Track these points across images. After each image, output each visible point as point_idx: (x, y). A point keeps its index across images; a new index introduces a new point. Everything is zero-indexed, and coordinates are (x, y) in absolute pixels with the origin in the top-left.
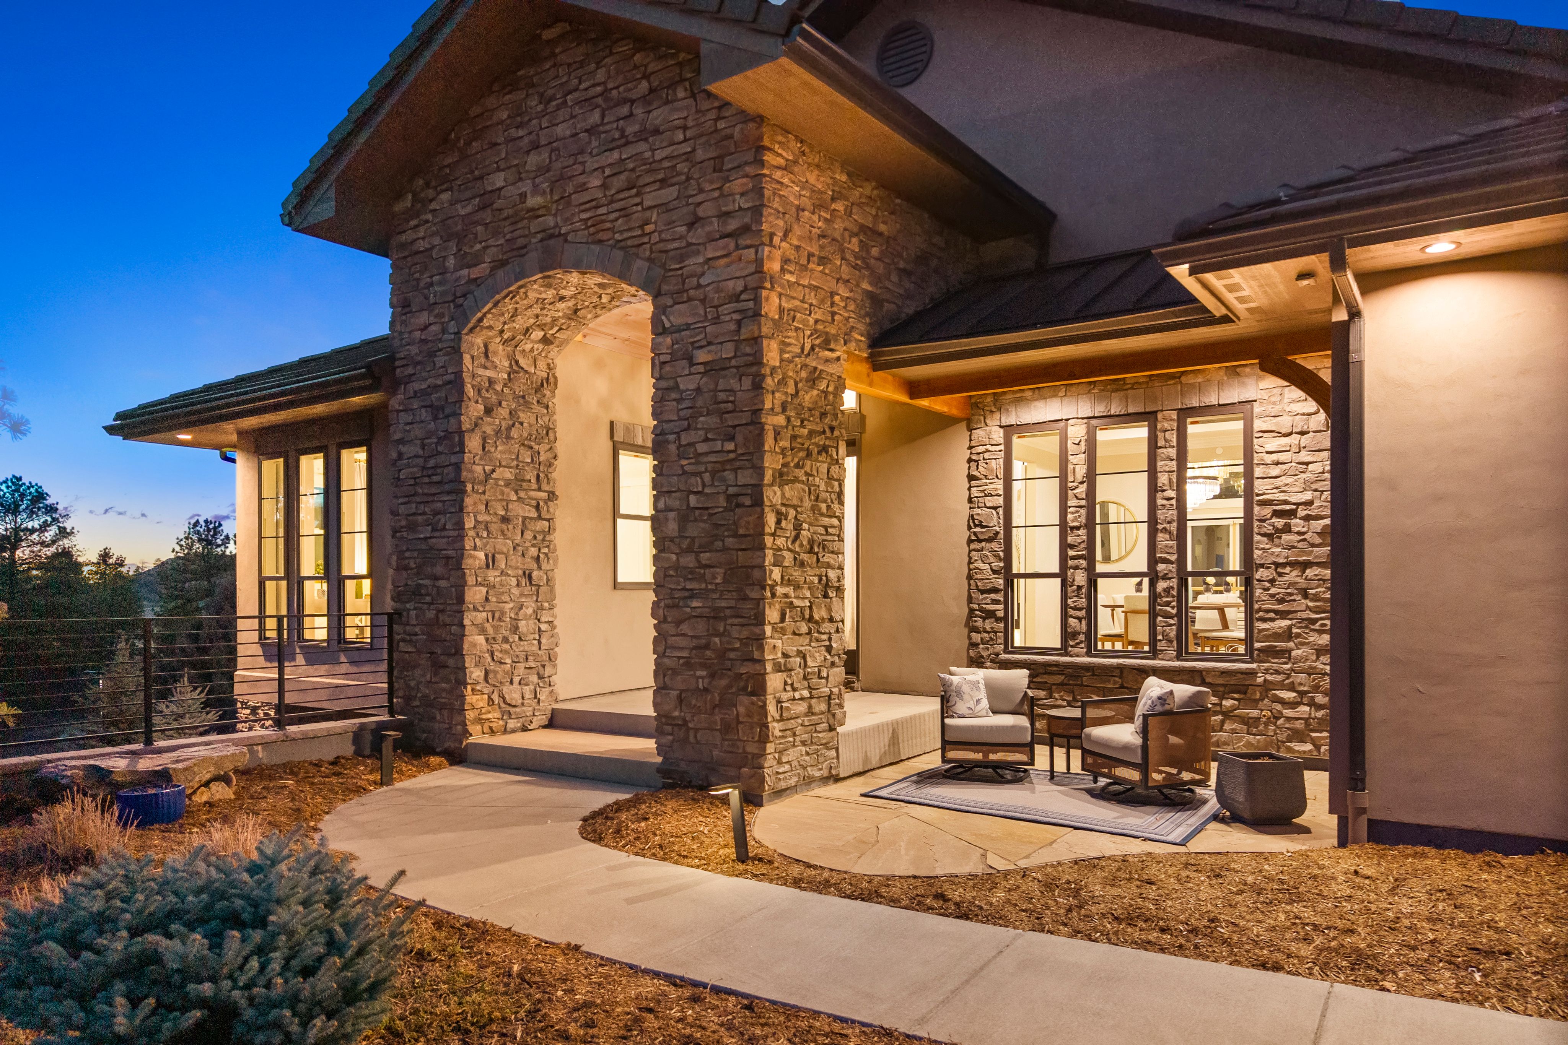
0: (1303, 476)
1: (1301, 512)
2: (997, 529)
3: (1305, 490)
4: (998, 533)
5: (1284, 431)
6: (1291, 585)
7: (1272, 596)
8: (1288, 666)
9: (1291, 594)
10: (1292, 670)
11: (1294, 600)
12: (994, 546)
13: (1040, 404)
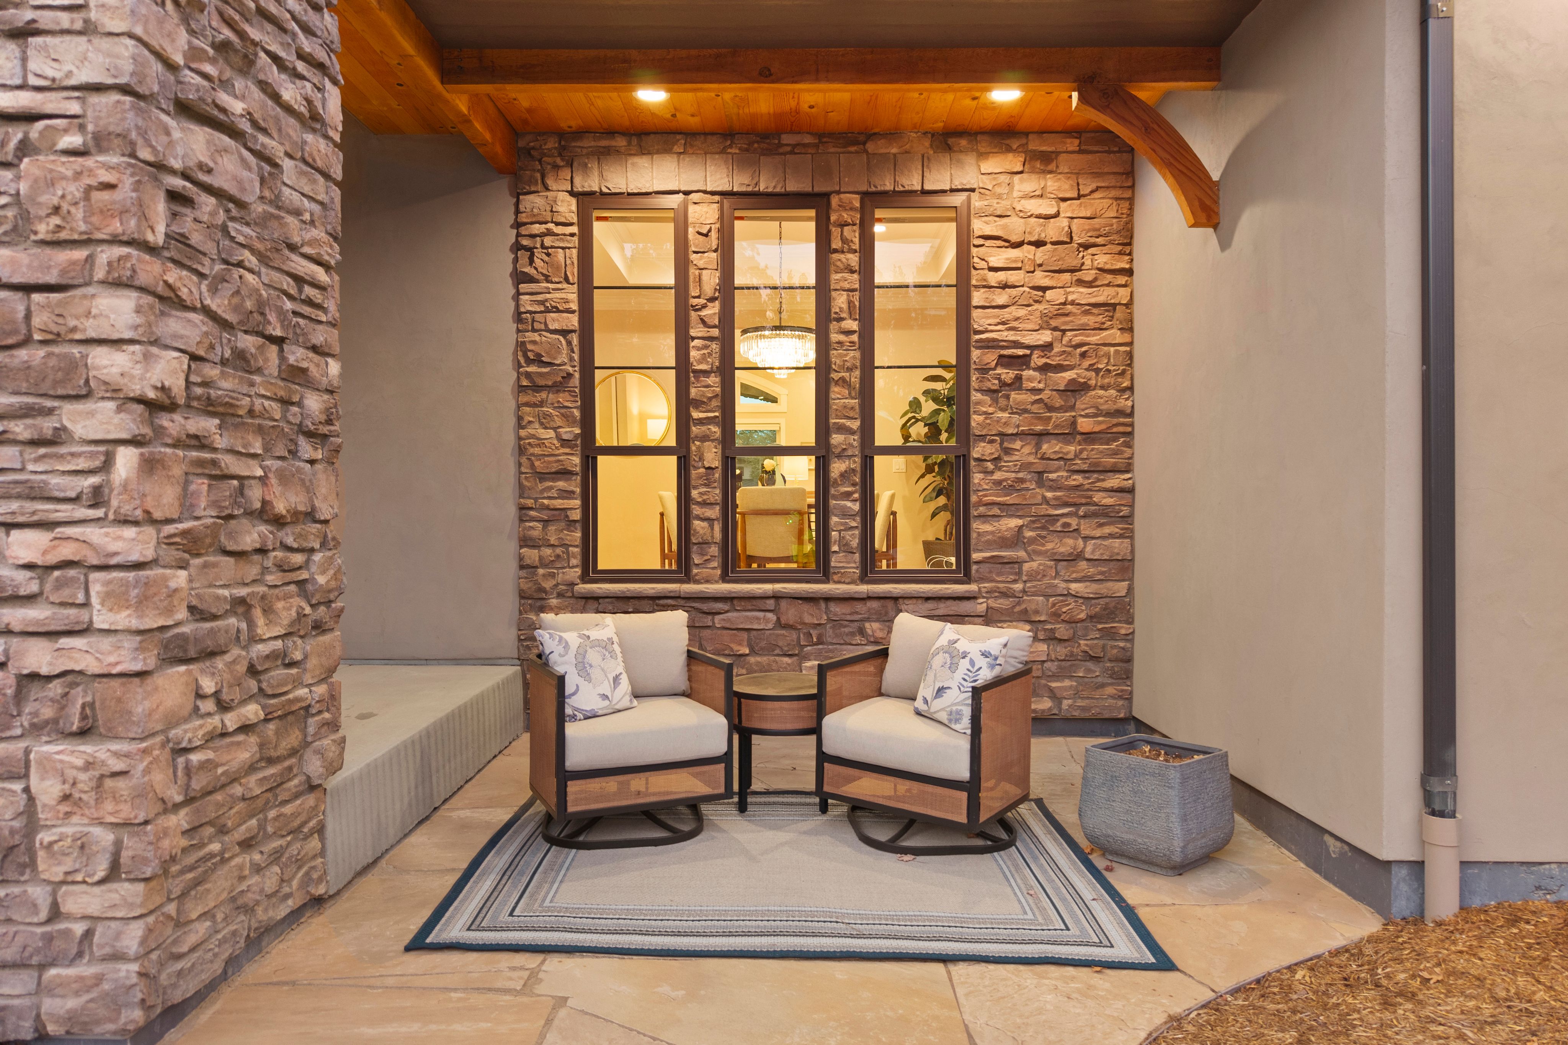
0: (1041, 307)
1: (1037, 360)
2: (571, 370)
3: (1041, 328)
4: (569, 376)
5: (1014, 238)
6: (1025, 466)
7: (998, 483)
8: (1018, 586)
9: (1022, 481)
10: (1024, 591)
11: (1027, 489)
12: (563, 398)
13: (642, 162)
